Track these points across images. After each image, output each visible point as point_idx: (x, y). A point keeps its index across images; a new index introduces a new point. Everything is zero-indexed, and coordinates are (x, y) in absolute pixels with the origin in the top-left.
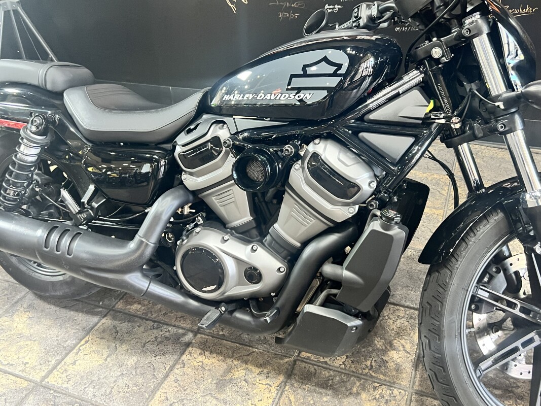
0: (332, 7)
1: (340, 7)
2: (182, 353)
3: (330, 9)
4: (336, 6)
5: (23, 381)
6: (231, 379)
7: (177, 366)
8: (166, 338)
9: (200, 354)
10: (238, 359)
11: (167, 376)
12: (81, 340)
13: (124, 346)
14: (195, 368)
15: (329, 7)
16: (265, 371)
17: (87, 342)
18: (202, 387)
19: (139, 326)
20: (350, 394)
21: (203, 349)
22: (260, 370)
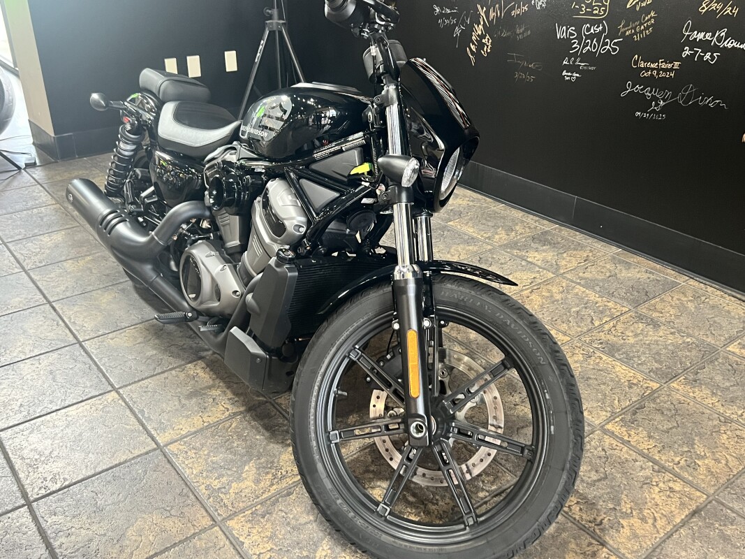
0: (569, 74)
1: (578, 75)
2: (190, 362)
3: (568, 76)
4: (575, 75)
5: (72, 336)
6: (205, 394)
7: (178, 369)
8: (191, 348)
9: (203, 368)
10: (225, 382)
11: (162, 373)
12: (132, 326)
13: (157, 341)
14: (188, 376)
15: (567, 74)
16: (236, 399)
17: (134, 328)
18: (179, 390)
19: (181, 332)
20: (282, 442)
21: (208, 366)
22: (233, 397)
